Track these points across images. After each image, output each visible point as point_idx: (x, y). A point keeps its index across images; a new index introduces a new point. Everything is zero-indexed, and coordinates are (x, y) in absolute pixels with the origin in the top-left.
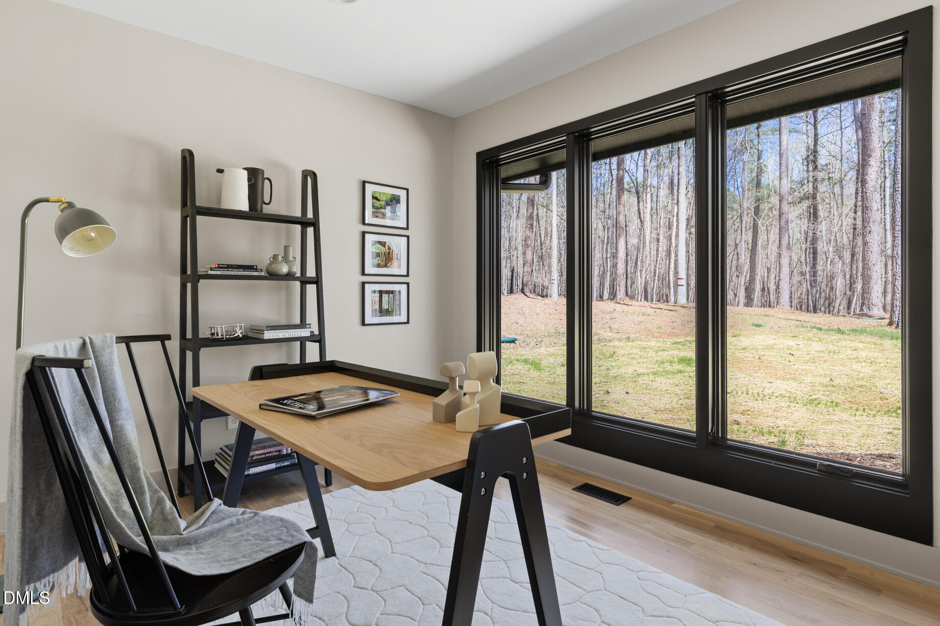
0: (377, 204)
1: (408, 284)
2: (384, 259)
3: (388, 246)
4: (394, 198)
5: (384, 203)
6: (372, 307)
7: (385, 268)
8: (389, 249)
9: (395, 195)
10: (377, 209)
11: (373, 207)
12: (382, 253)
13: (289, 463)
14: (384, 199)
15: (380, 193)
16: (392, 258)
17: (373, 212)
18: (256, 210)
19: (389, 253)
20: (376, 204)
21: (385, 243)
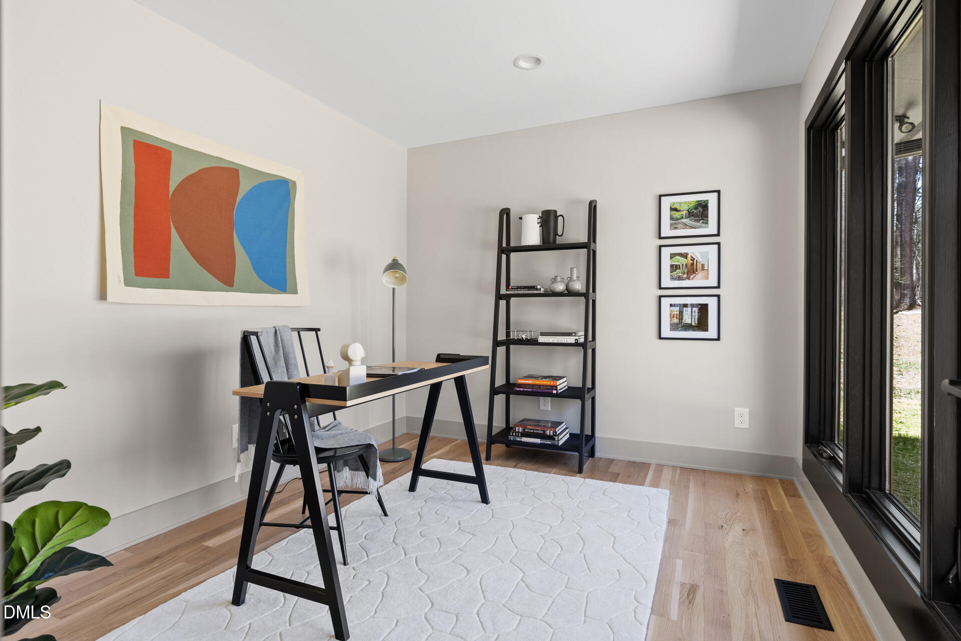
0: (677, 215)
1: (718, 296)
2: (686, 271)
3: (691, 257)
4: (700, 204)
5: (686, 212)
6: (671, 321)
7: (687, 281)
8: (693, 259)
9: (701, 201)
10: (676, 220)
11: (672, 218)
12: (683, 265)
13: (550, 443)
14: (686, 208)
15: (681, 203)
16: (696, 269)
17: (671, 224)
18: (549, 243)
19: (692, 264)
20: (675, 216)
21: (687, 254)
